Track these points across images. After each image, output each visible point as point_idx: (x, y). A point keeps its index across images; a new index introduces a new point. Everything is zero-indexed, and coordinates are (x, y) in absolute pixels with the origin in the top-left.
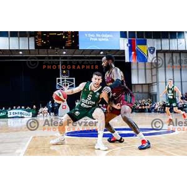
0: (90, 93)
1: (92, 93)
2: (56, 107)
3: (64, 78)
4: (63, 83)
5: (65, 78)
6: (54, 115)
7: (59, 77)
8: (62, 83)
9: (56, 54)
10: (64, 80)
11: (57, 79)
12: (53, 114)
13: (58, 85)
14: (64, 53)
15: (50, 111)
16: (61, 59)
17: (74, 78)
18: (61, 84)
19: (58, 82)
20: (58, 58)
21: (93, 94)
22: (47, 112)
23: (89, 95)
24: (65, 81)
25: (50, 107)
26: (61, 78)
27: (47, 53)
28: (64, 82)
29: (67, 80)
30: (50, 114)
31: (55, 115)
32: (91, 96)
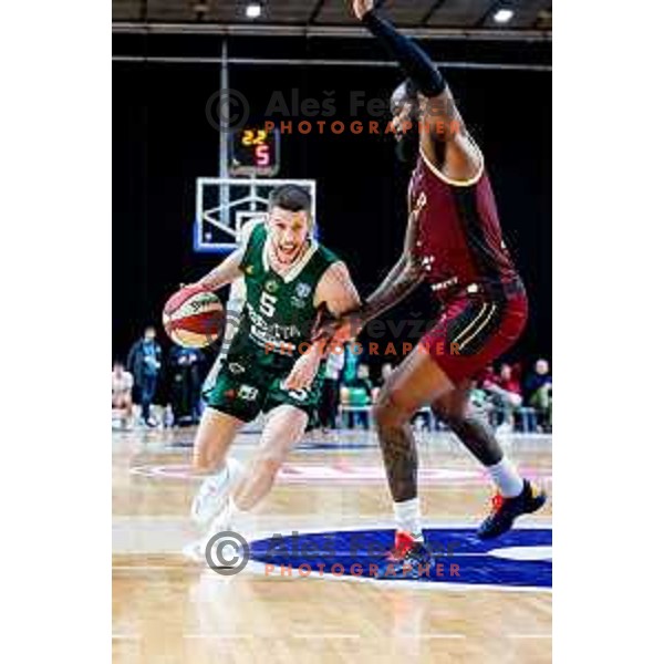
0: (269, 284)
1: (276, 287)
2: (187, 368)
3: (248, 177)
4: (239, 215)
5: (253, 182)
6: (171, 417)
7: (216, 174)
8: (233, 211)
9: (200, 19)
10: (245, 191)
11: (201, 182)
12: (165, 418)
13: (207, 227)
14: (253, 11)
15: (146, 396)
16: (230, 55)
17: (312, 184)
18: (226, 216)
19: (205, 208)
20: (210, 45)
21: (279, 290)
22: (127, 398)
23: (265, 295)
24: (253, 197)
25: (145, 365)
26: (224, 181)
27: (137, 15)
28: (246, 207)
29: (263, 191)
30: (146, 414)
31: (176, 422)
32: (274, 300)
